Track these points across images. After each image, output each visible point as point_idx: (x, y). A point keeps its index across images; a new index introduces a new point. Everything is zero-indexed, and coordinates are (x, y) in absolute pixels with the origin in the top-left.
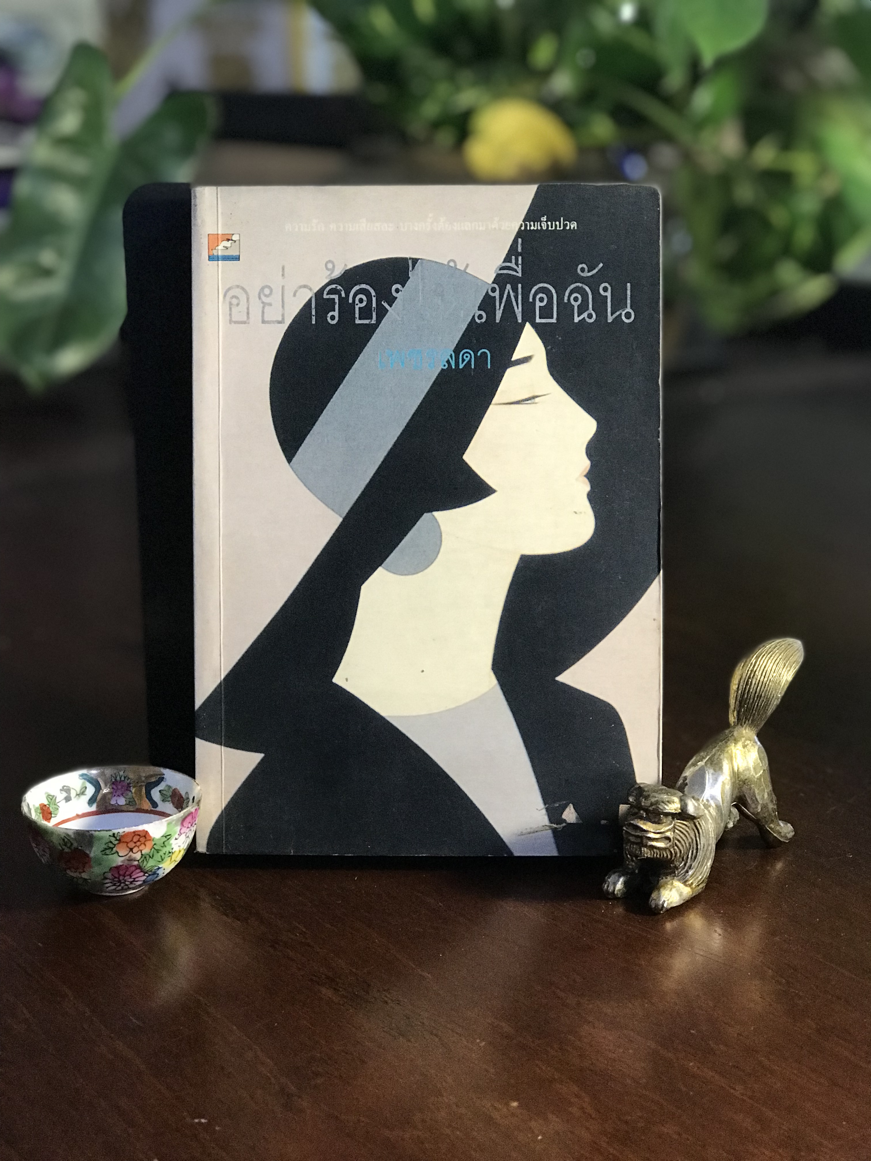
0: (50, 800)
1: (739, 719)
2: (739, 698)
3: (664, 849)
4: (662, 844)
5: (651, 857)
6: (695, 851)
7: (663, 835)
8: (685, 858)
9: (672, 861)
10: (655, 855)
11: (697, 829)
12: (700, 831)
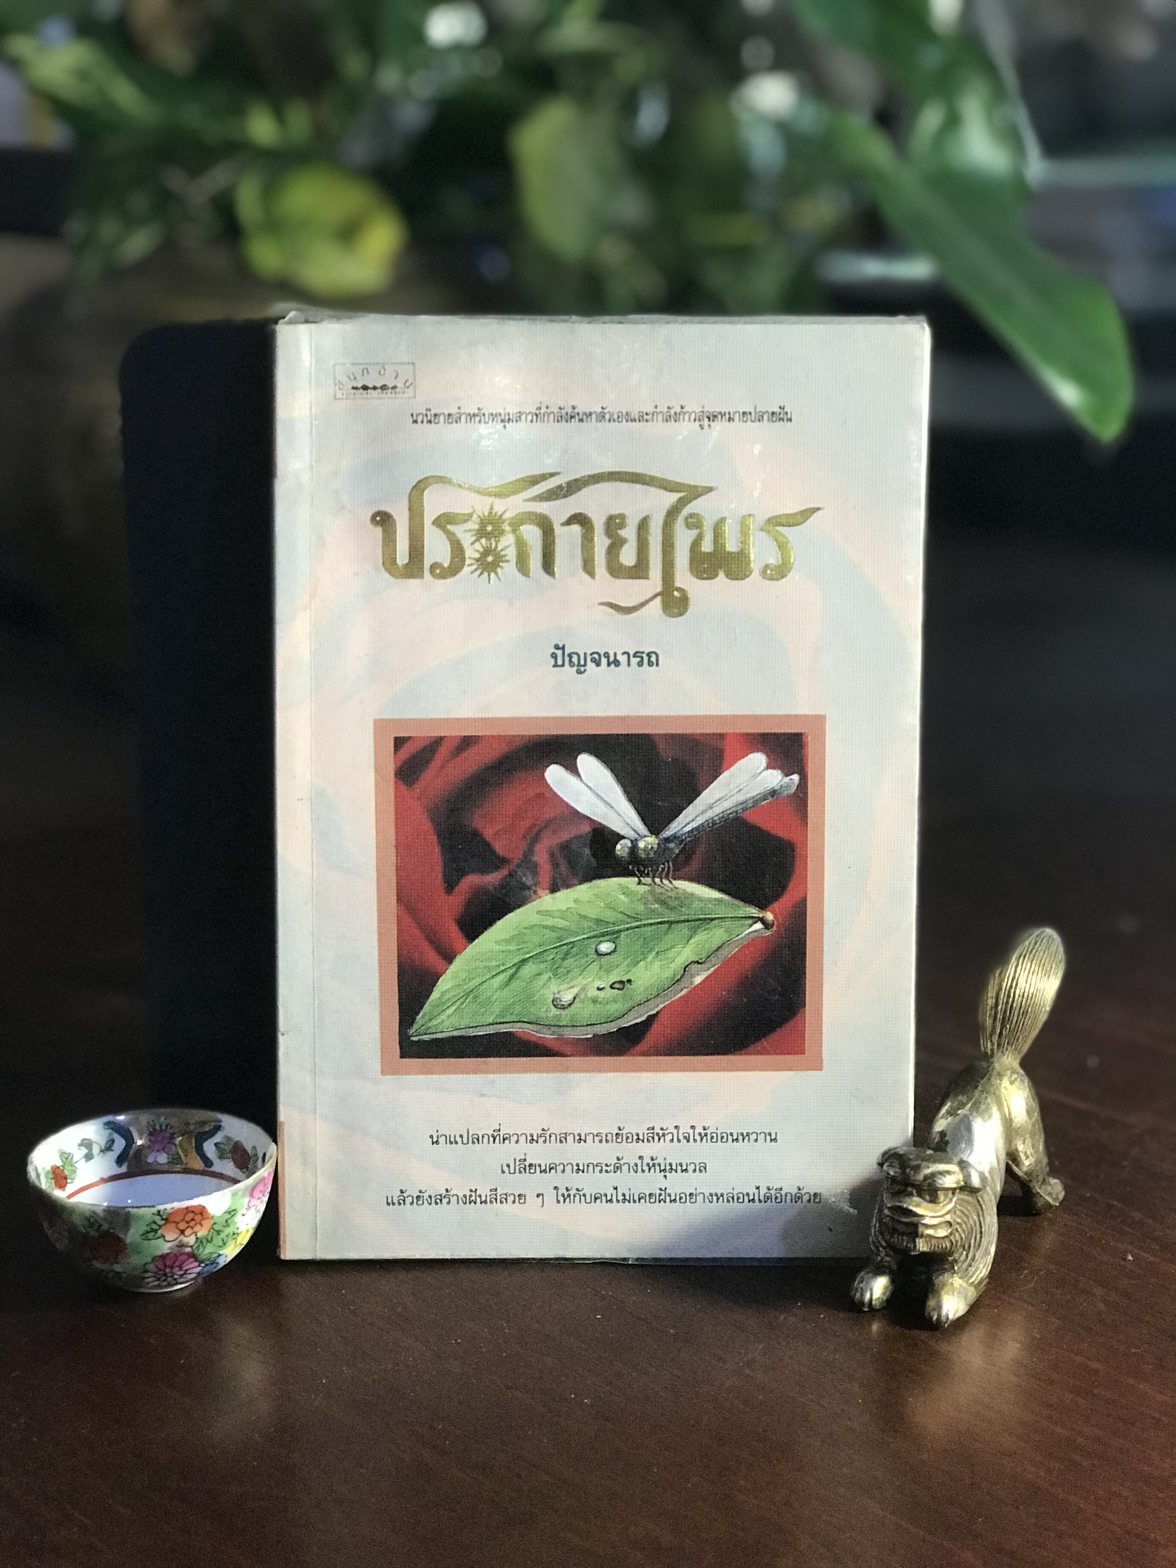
0: (64, 1160)
1: (999, 1045)
2: (1000, 1016)
3: (943, 1238)
4: (942, 1233)
5: (928, 1250)
6: (978, 1237)
7: (943, 1219)
8: (966, 1247)
9: (951, 1253)
10: (933, 1248)
11: (980, 1205)
12: (984, 1207)
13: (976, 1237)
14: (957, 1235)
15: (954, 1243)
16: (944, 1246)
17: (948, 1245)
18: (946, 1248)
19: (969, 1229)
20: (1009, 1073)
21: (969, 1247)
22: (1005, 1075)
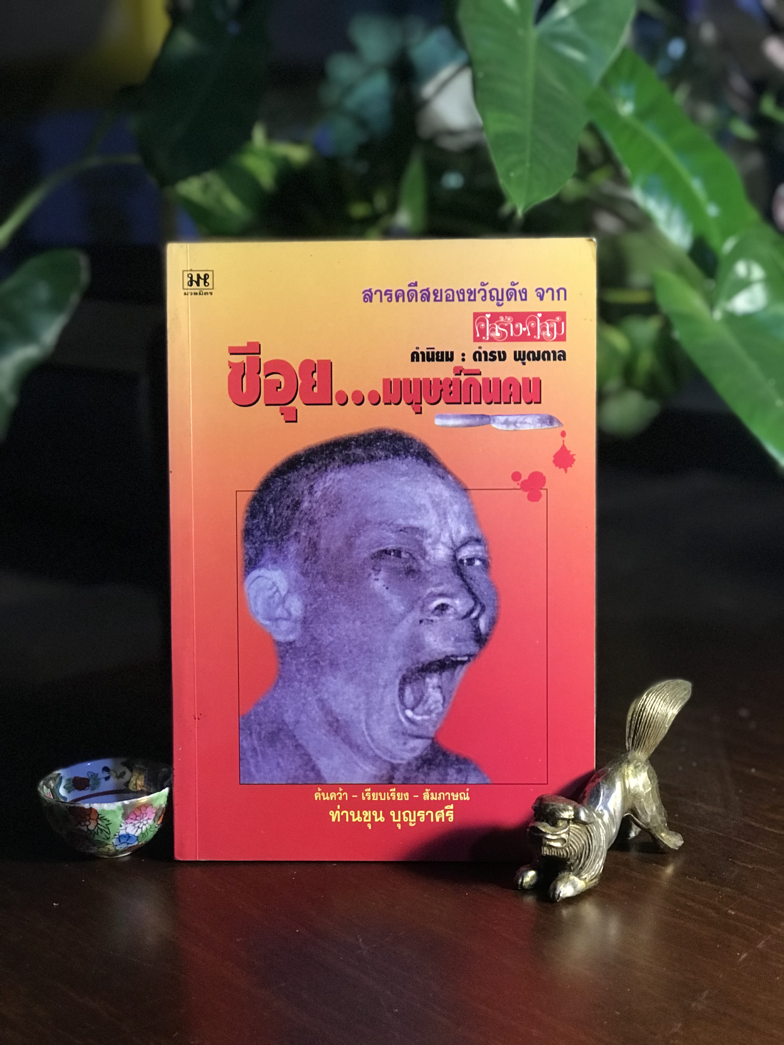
1: (633, 745)
2: (633, 727)
3: (561, 848)
4: (558, 844)
5: (551, 854)
6: (587, 851)
7: (559, 837)
8: (579, 856)
9: (569, 860)
10: (553, 853)
11: (589, 832)
12: (592, 834)
13: (586, 851)
14: (570, 847)
15: (569, 853)
16: (562, 854)
17: (565, 854)
18: (564, 855)
19: (581, 846)
20: (635, 761)
21: (581, 857)
22: (632, 762)
